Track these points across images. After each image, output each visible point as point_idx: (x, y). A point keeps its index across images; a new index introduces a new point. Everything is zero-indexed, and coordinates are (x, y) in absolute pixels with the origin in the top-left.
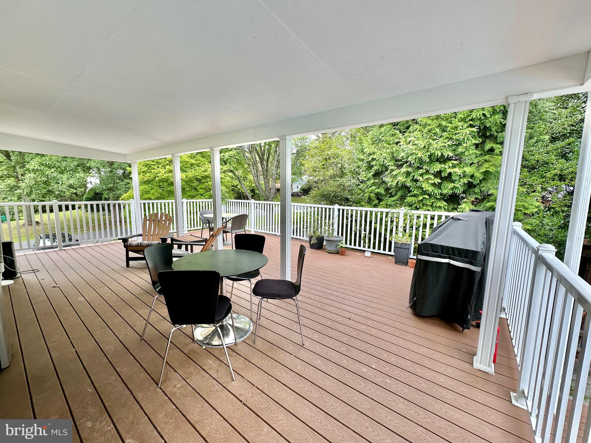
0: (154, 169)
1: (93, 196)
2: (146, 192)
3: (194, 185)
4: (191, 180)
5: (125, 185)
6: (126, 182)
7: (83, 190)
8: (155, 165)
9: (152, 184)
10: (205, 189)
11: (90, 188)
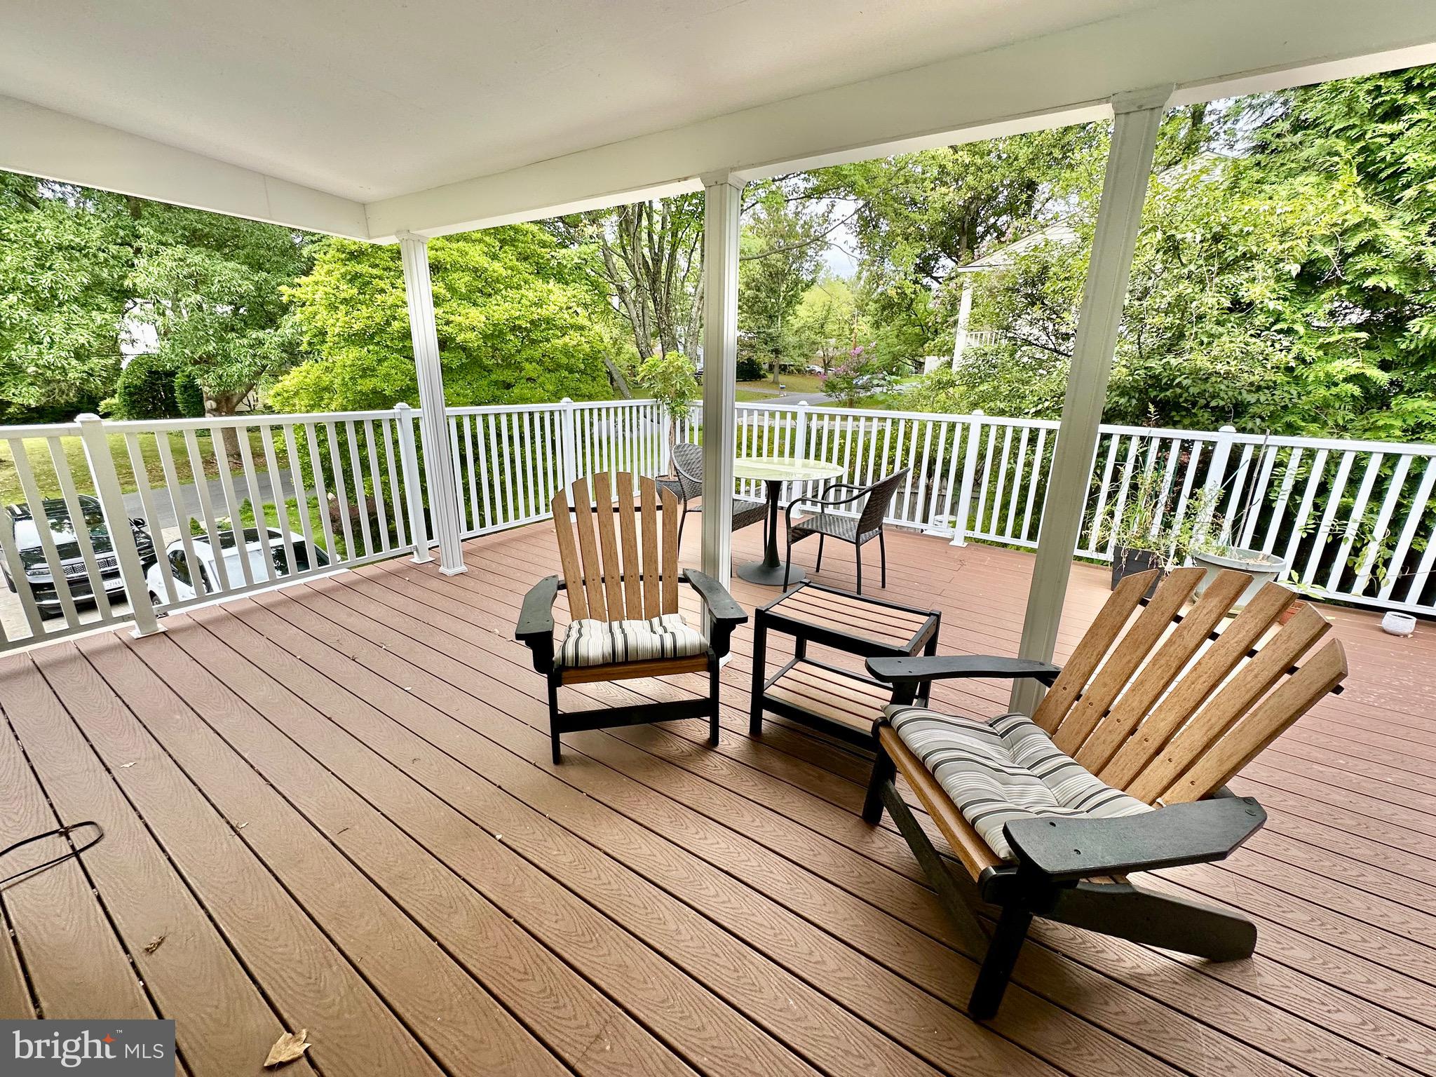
0: (382, 291)
1: (146, 381)
2: (364, 370)
3: (509, 346)
4: (501, 332)
5: (251, 346)
6: (254, 336)
7: (111, 361)
8: (381, 278)
9: (378, 344)
10: (540, 362)
11: (133, 357)
